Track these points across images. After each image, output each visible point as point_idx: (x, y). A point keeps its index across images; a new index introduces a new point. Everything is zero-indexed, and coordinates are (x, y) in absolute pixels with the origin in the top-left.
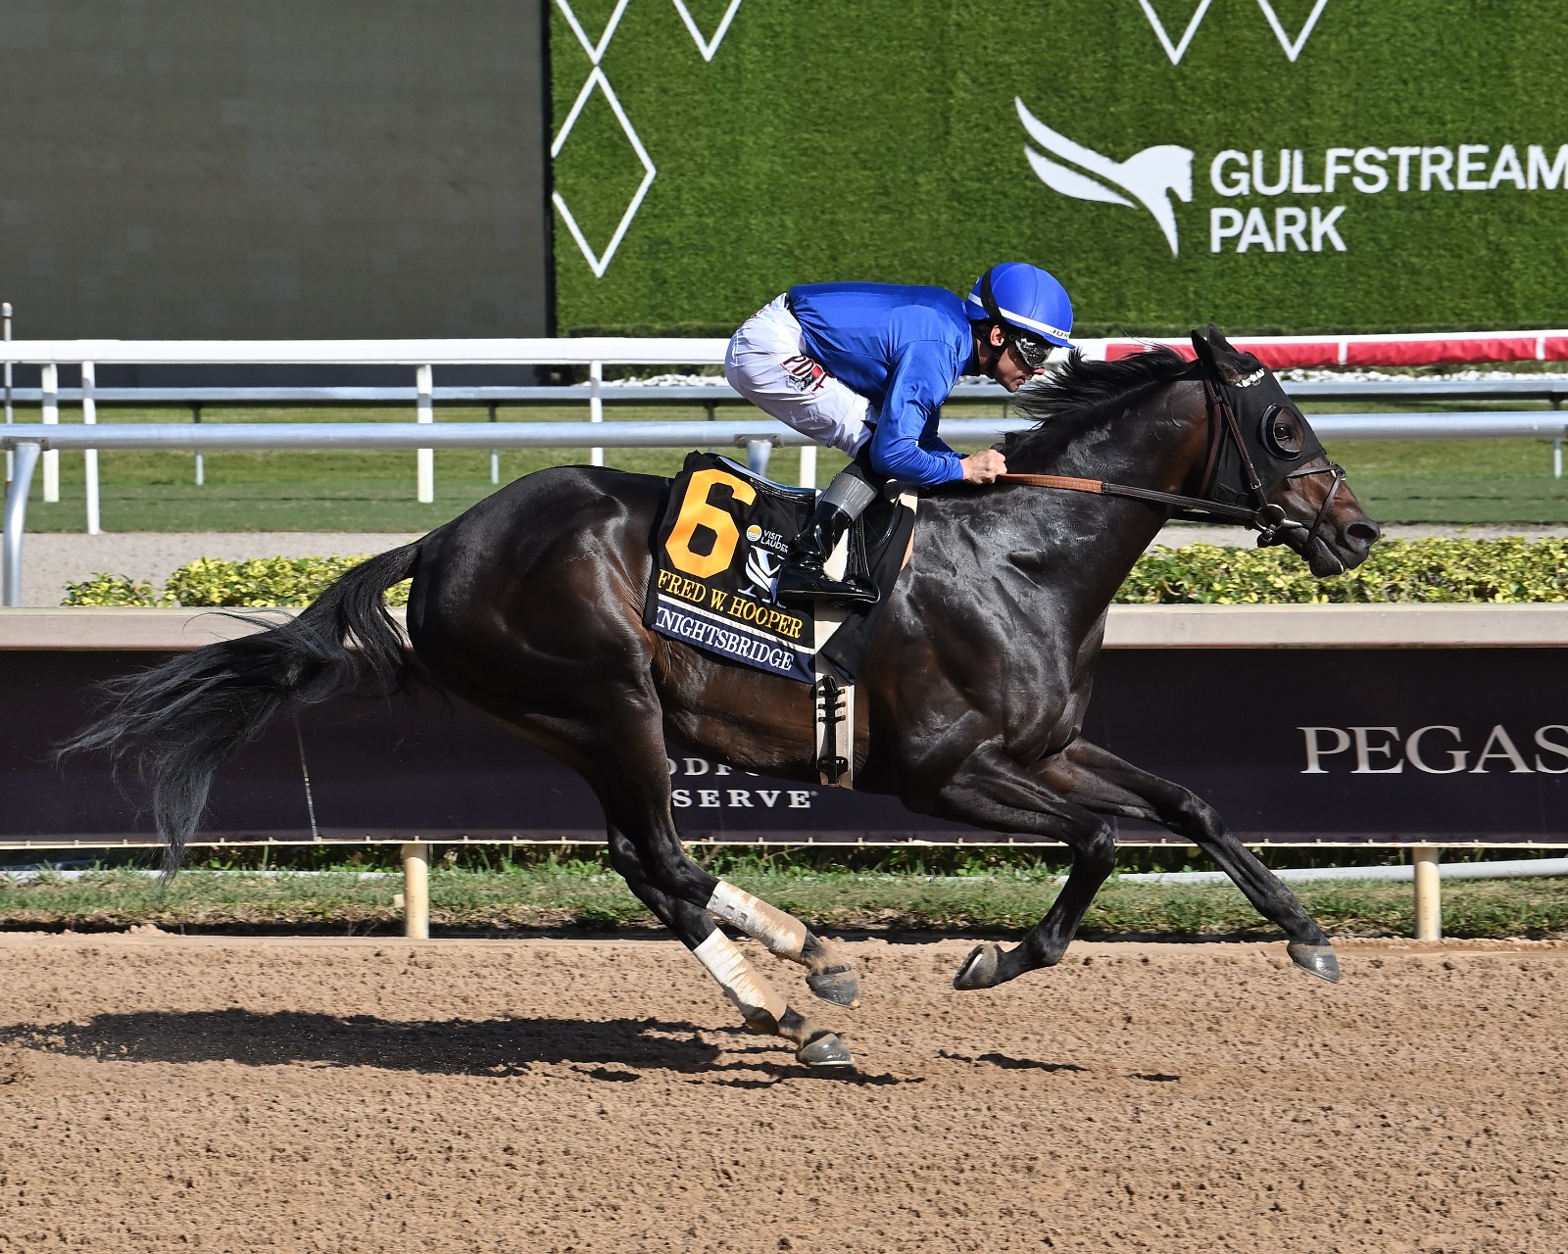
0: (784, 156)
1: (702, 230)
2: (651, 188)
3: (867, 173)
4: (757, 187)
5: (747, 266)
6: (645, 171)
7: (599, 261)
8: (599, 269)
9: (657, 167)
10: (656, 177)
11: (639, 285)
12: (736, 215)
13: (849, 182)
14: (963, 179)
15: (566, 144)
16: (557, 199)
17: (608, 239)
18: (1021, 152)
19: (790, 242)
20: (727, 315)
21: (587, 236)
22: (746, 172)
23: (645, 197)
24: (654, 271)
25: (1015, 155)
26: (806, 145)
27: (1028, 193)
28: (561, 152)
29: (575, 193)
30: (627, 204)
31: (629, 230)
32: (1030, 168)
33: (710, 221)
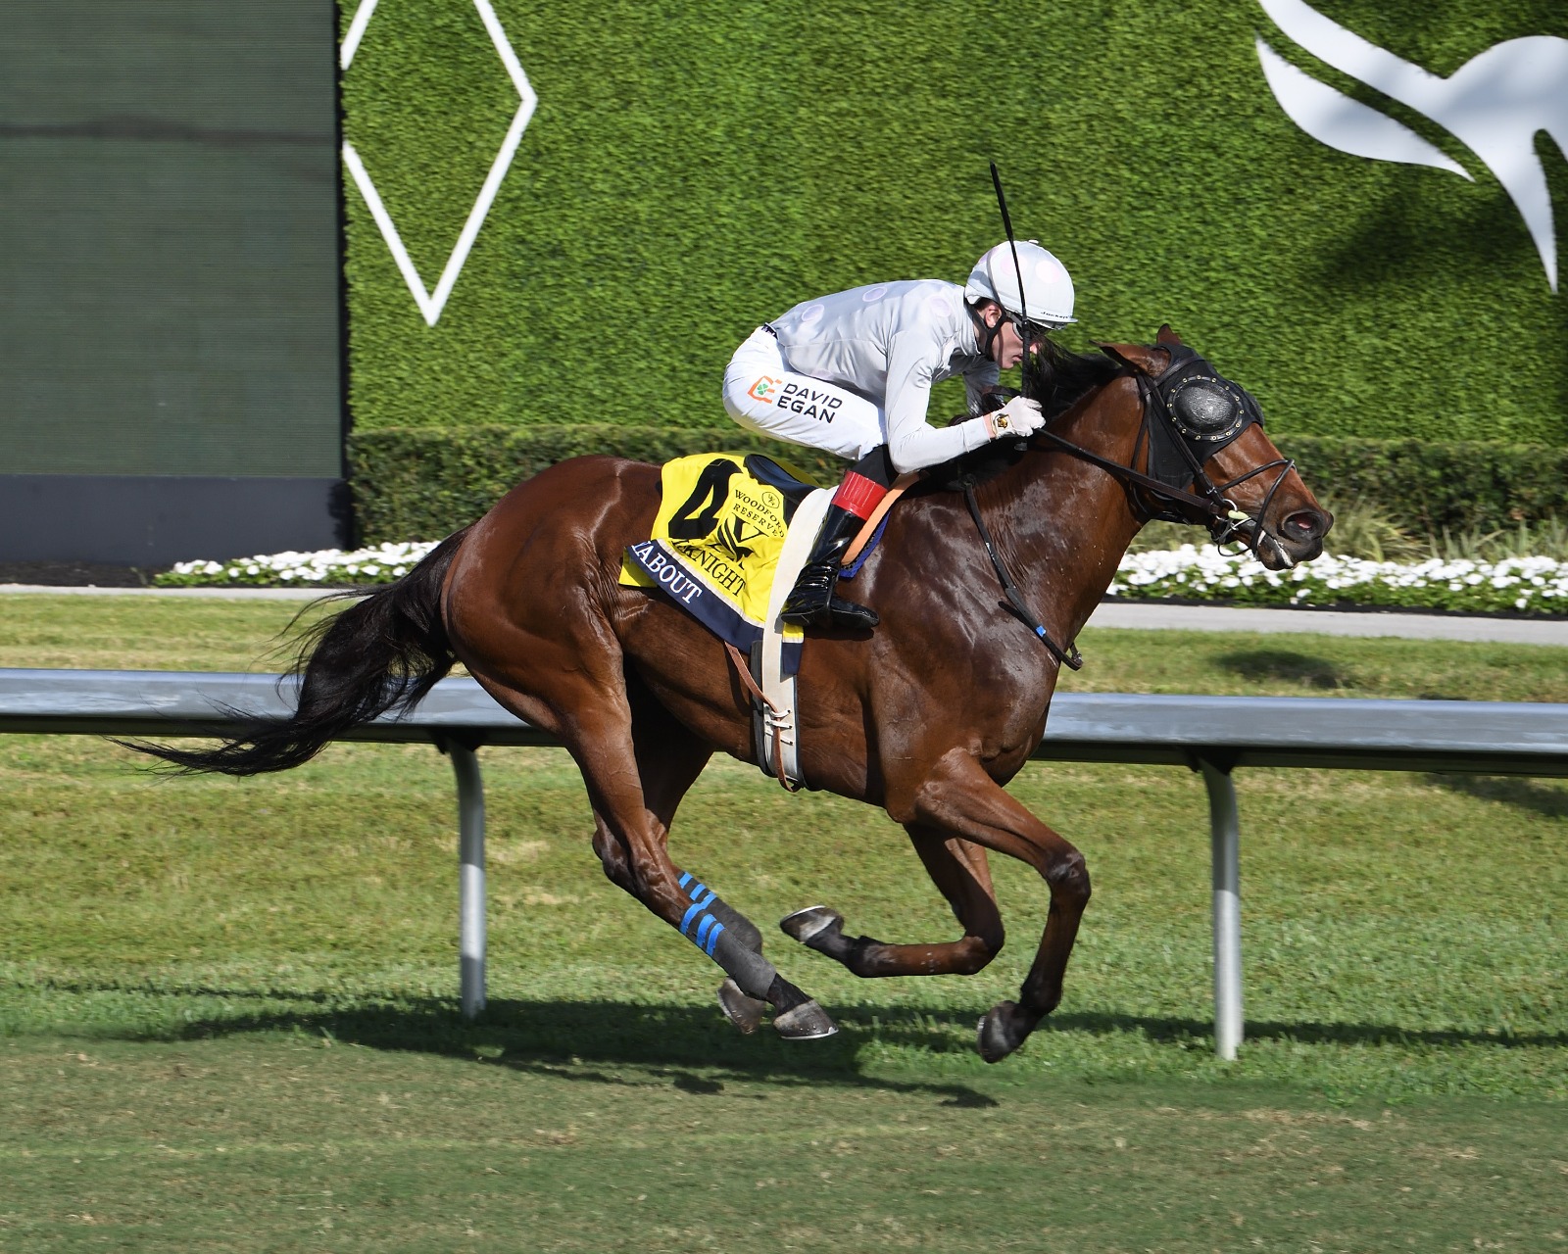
0: (783, 66)
1: (626, 227)
2: (529, 133)
3: (948, 103)
4: (730, 132)
5: (711, 305)
6: (518, 100)
7: (430, 293)
8: (431, 307)
9: (540, 90)
10: (538, 111)
11: (507, 344)
12: (688, 193)
13: (911, 125)
14: (1139, 114)
15: (366, 40)
16: (351, 157)
17: (449, 241)
18: (1248, 55)
19: (796, 254)
20: (675, 409)
21: (407, 236)
22: (709, 102)
23: (517, 155)
24: (536, 313)
25: (1236, 59)
26: (827, 40)
27: (1261, 146)
28: (360, 56)
29: (385, 144)
30: (483, 171)
31: (486, 225)
32: (1264, 90)
33: (642, 208)
